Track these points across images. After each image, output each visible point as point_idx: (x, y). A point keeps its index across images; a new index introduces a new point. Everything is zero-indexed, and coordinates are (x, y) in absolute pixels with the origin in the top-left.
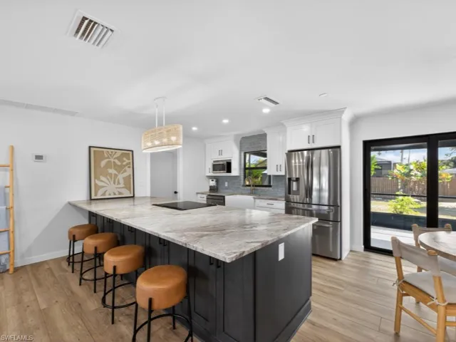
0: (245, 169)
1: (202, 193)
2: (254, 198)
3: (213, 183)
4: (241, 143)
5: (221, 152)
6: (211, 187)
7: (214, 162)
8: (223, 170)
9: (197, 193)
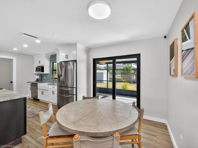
0: (53, 70)
1: (29, 82)
2: (48, 84)
3: (37, 77)
4: (51, 58)
5: (39, 62)
6: (37, 79)
7: (38, 66)
8: (40, 71)
9: (27, 82)
